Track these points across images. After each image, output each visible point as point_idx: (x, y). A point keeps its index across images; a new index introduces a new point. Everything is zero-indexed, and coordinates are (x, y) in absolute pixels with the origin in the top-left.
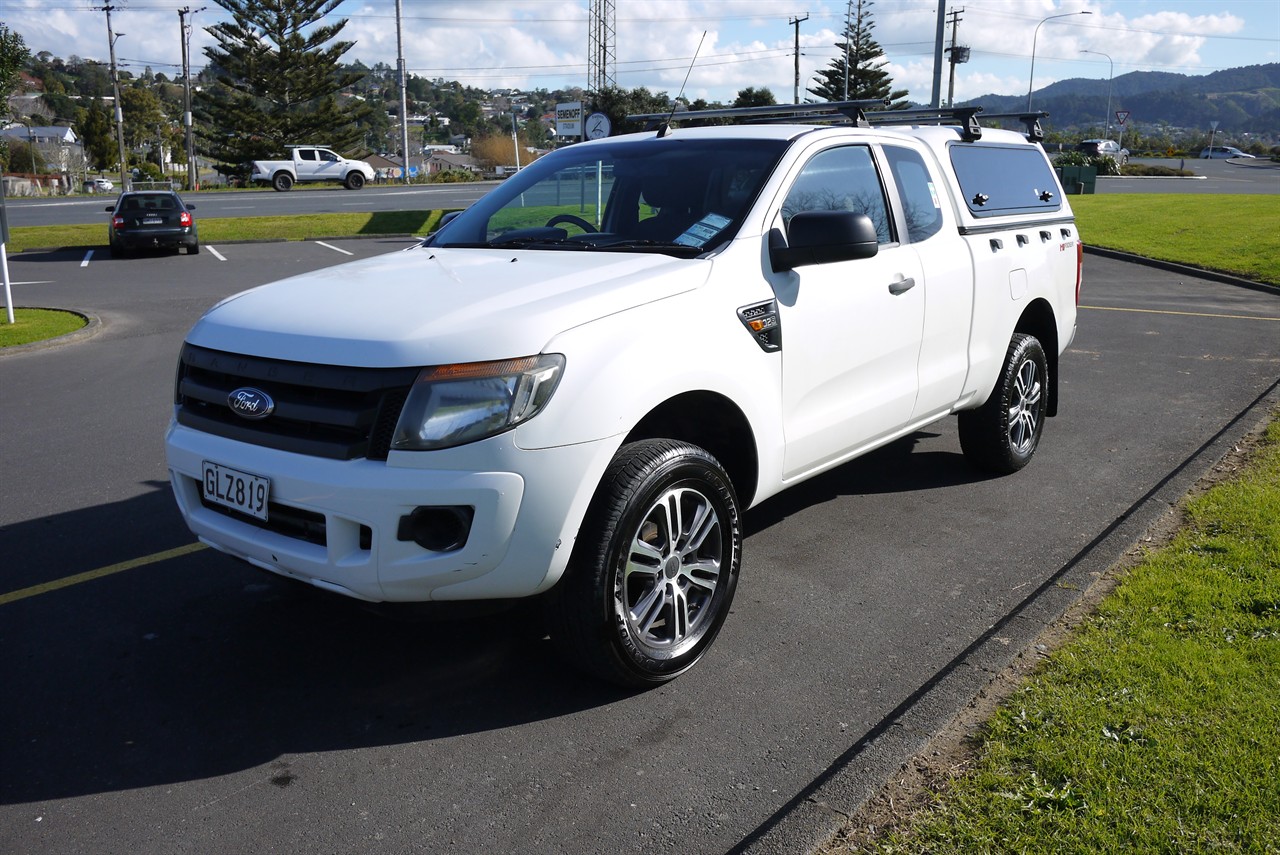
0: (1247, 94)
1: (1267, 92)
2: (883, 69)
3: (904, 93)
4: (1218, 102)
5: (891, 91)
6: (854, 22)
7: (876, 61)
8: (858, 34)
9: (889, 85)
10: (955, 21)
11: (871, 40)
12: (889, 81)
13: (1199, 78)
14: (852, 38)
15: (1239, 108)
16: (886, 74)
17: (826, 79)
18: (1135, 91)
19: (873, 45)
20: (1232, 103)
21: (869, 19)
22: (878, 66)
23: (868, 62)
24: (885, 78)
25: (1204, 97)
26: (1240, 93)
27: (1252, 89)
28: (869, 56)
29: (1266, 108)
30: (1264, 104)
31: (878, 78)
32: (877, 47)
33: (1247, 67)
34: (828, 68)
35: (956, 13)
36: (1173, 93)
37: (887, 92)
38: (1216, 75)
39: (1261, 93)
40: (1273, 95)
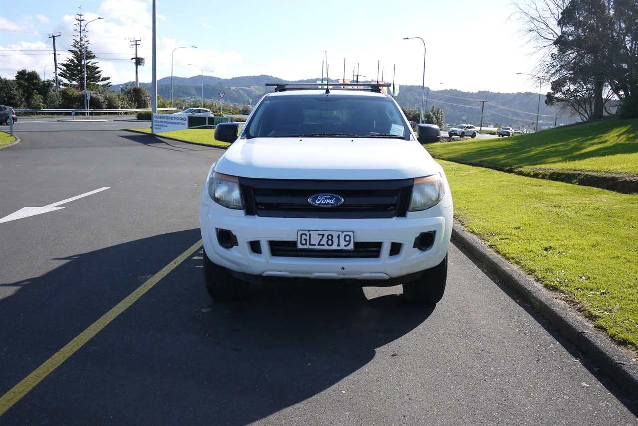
0: (247, 88)
1: (255, 88)
2: (96, 65)
3: (108, 78)
4: (236, 91)
5: (102, 77)
6: (79, 40)
7: (93, 61)
8: (81, 46)
9: (100, 73)
10: (136, 45)
11: (89, 50)
12: (100, 72)
13: (226, 80)
14: (78, 48)
15: (244, 94)
16: (98, 68)
17: (65, 68)
18: (200, 84)
19: (89, 53)
20: (241, 92)
21: (86, 40)
22: (93, 64)
23: (88, 61)
24: (97, 70)
25: (230, 88)
26: (244, 88)
27: (248, 86)
28: (88, 58)
29: (255, 95)
30: (254, 93)
31: (93, 69)
32: (92, 54)
33: (246, 77)
34: (65, 63)
35: (136, 41)
36: (217, 86)
37: (99, 77)
38: (233, 79)
39: (252, 88)
40: (257, 89)
